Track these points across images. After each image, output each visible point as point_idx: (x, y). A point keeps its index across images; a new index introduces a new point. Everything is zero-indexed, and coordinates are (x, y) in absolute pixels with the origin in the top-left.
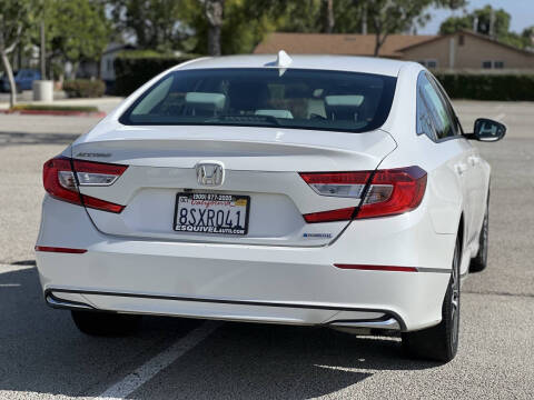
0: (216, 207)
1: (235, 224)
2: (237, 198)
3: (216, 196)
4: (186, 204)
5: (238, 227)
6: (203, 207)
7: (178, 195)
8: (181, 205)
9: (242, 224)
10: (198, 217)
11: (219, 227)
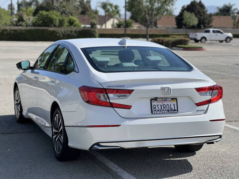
0: (166, 103)
1: (173, 109)
2: (173, 99)
3: (165, 99)
4: (155, 103)
5: (175, 110)
6: (161, 104)
7: (151, 100)
8: (153, 104)
9: (176, 109)
10: (160, 108)
11: (168, 111)
